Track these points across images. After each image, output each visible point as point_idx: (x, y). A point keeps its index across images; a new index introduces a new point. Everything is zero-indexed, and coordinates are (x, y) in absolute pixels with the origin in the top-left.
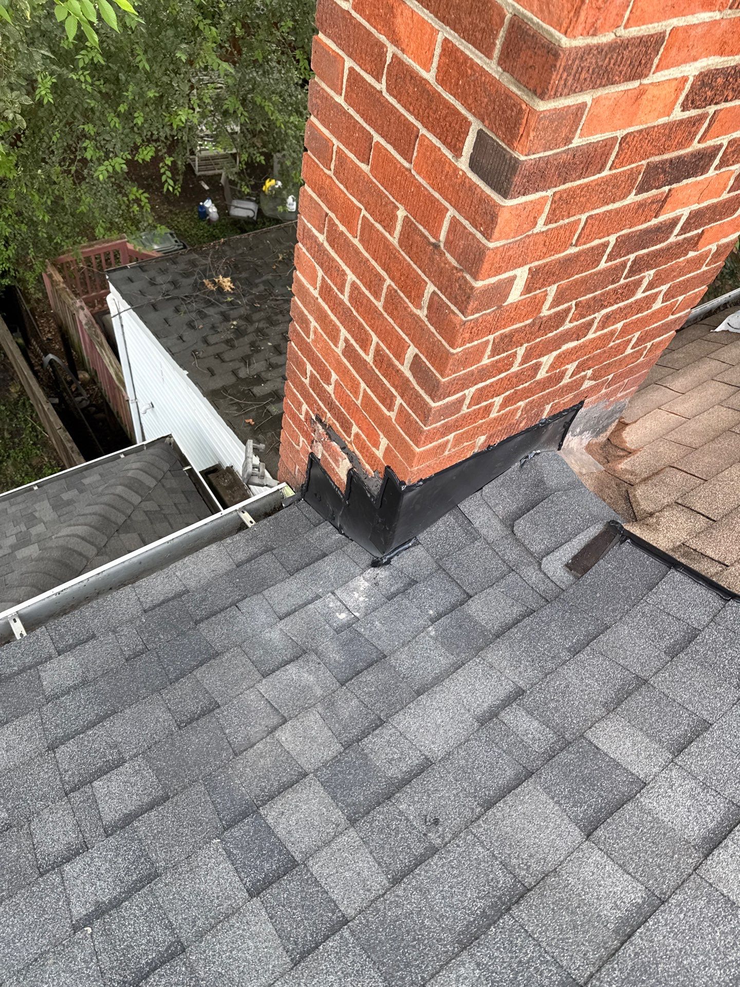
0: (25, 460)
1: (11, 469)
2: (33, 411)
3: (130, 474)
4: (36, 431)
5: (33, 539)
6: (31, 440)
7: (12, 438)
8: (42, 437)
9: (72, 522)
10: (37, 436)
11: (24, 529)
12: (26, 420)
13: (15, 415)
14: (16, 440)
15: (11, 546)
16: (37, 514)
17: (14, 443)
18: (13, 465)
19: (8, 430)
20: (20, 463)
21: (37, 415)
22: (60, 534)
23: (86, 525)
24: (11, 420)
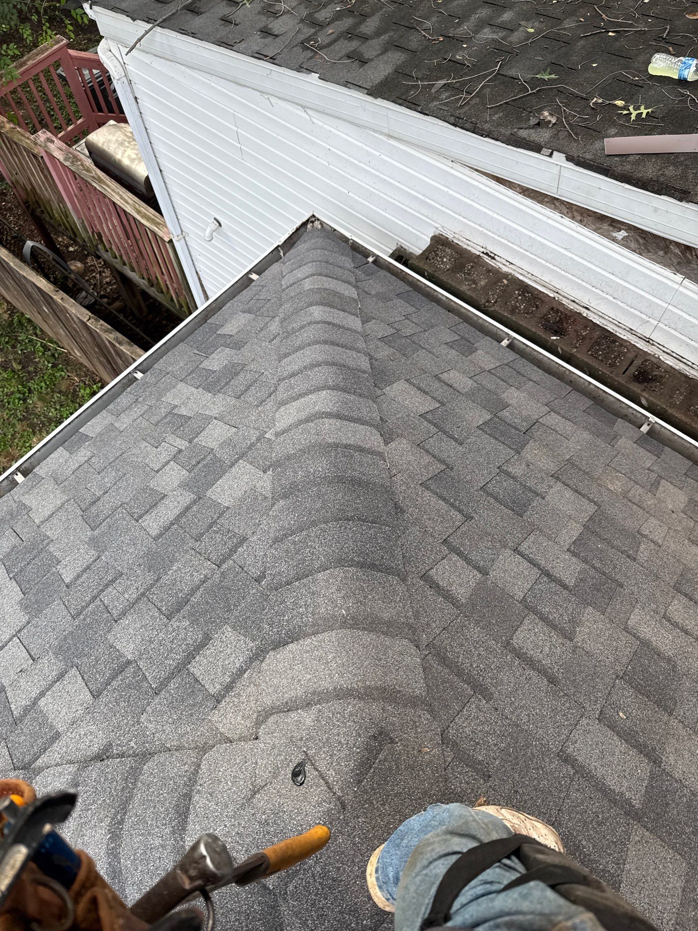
0: (51, 388)
1: (40, 404)
2: (35, 328)
3: (307, 285)
4: (49, 350)
5: (225, 455)
6: (49, 362)
7: (23, 367)
8: (59, 354)
9: (281, 395)
10: (53, 355)
11: (182, 444)
12: (31, 341)
13: (16, 339)
14: (31, 369)
15: (185, 485)
16: (183, 411)
17: (29, 372)
18: (40, 399)
19: (15, 359)
20: (47, 394)
21: (41, 330)
22: (280, 425)
23: (319, 389)
24: (14, 347)
